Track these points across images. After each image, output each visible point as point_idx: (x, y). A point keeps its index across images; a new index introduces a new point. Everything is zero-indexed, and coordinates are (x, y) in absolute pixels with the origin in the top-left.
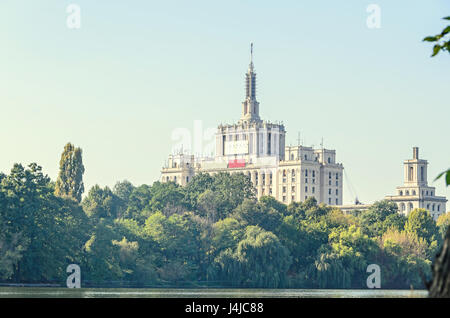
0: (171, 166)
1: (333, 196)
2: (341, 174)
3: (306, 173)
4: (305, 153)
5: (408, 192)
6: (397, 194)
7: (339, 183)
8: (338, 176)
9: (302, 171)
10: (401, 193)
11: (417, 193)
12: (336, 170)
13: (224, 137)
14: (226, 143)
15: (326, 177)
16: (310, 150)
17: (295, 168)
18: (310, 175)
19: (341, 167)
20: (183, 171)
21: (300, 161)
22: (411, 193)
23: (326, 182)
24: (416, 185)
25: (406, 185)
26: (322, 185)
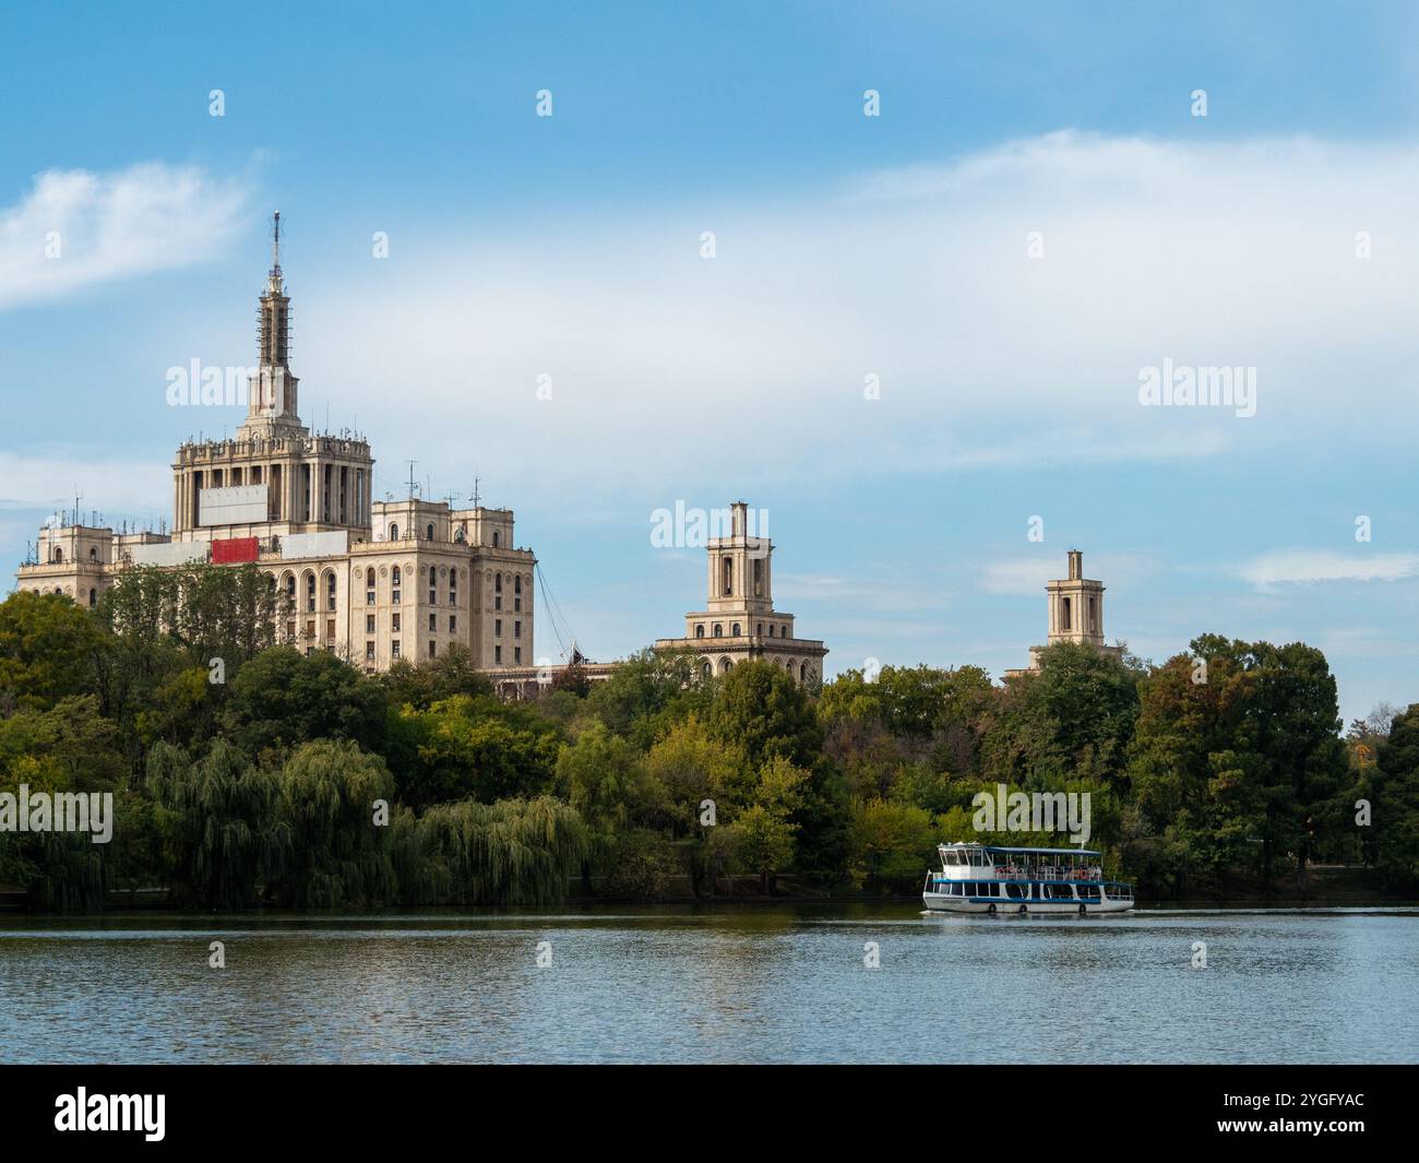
0: (44, 558)
1: (509, 642)
2: (530, 580)
3: (430, 575)
4: (427, 520)
5: (718, 629)
6: (690, 633)
7: (523, 606)
8: (522, 584)
9: (421, 570)
10: (700, 629)
11: (744, 629)
12: (515, 569)
13: (198, 476)
14: (203, 493)
15: (488, 586)
16: (442, 510)
17: (400, 561)
18: (443, 582)
19: (528, 559)
20: (79, 574)
21: (414, 544)
22: (726, 631)
23: (488, 602)
24: (739, 606)
25: (715, 608)
26: (476, 611)
